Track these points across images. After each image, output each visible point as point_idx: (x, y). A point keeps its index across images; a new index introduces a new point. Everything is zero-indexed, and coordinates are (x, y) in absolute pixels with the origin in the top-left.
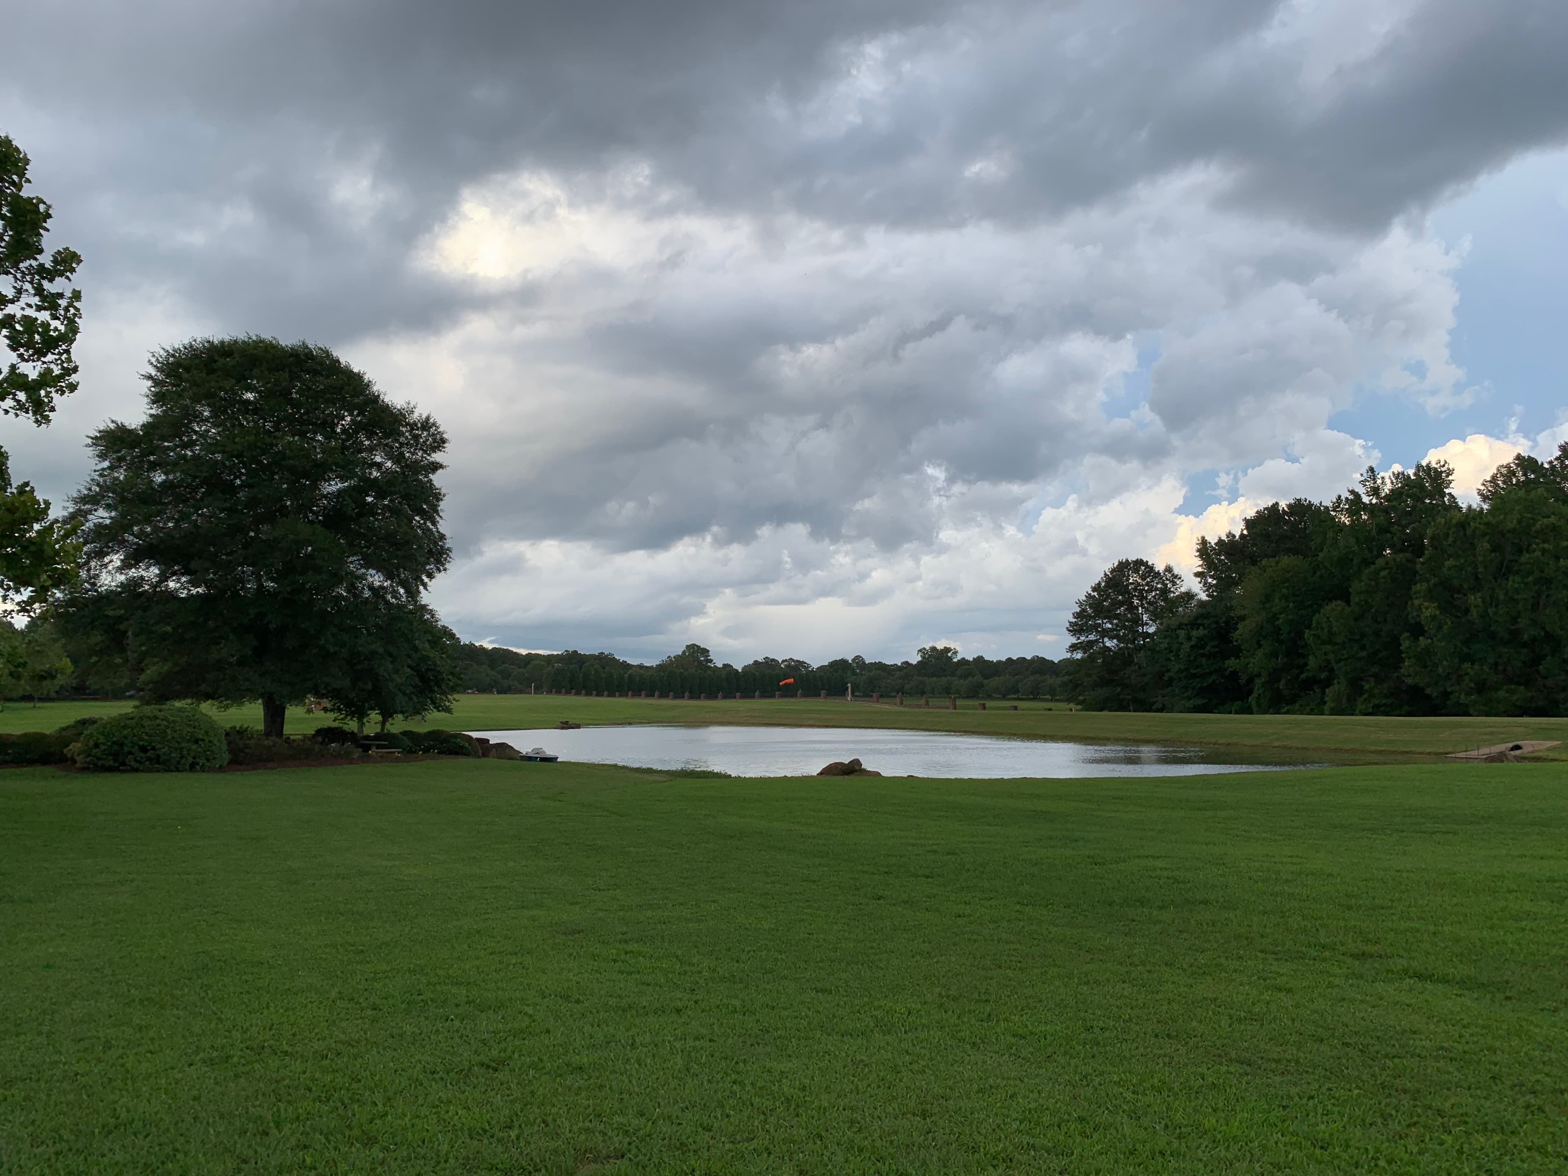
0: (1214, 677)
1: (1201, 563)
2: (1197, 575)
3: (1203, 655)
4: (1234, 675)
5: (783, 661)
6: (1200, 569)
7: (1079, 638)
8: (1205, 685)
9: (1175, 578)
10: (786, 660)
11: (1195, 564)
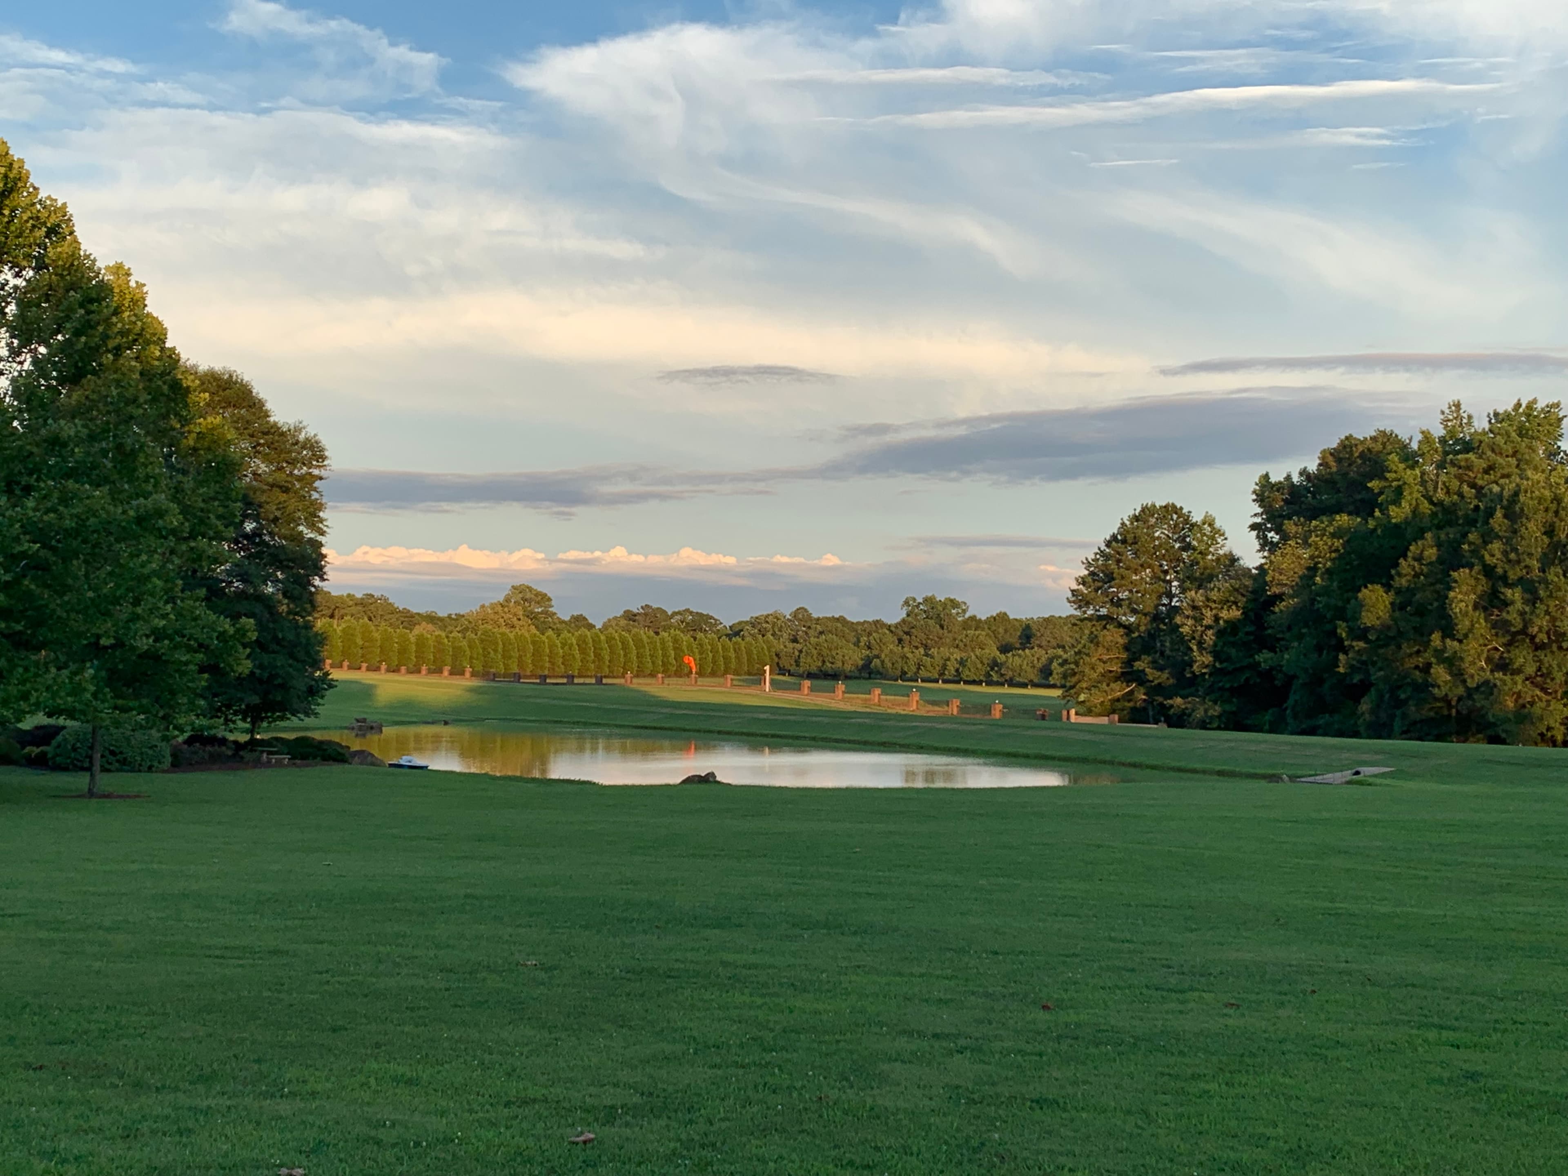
0: (1247, 674)
1: (1260, 510)
2: (1253, 527)
3: (1233, 644)
4: (1268, 675)
5: (675, 614)
6: (1258, 520)
7: (1085, 612)
8: (1236, 685)
9: (1217, 533)
10: (679, 613)
11: (1252, 511)
